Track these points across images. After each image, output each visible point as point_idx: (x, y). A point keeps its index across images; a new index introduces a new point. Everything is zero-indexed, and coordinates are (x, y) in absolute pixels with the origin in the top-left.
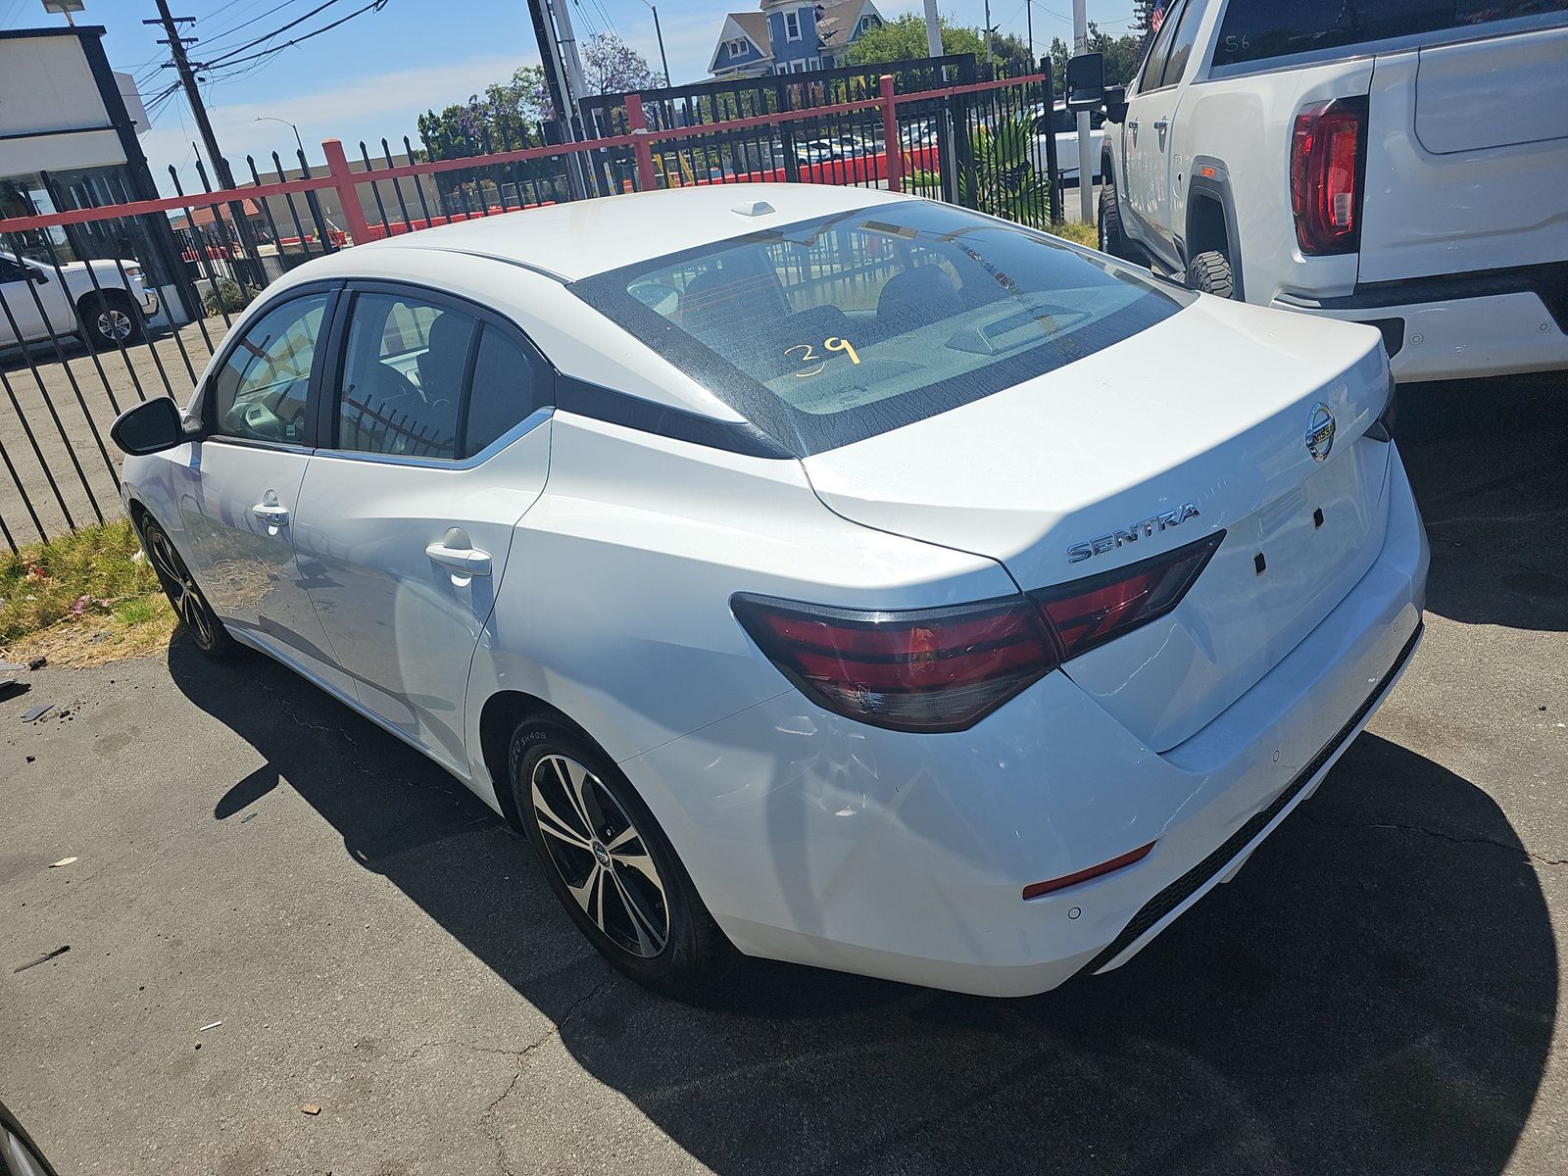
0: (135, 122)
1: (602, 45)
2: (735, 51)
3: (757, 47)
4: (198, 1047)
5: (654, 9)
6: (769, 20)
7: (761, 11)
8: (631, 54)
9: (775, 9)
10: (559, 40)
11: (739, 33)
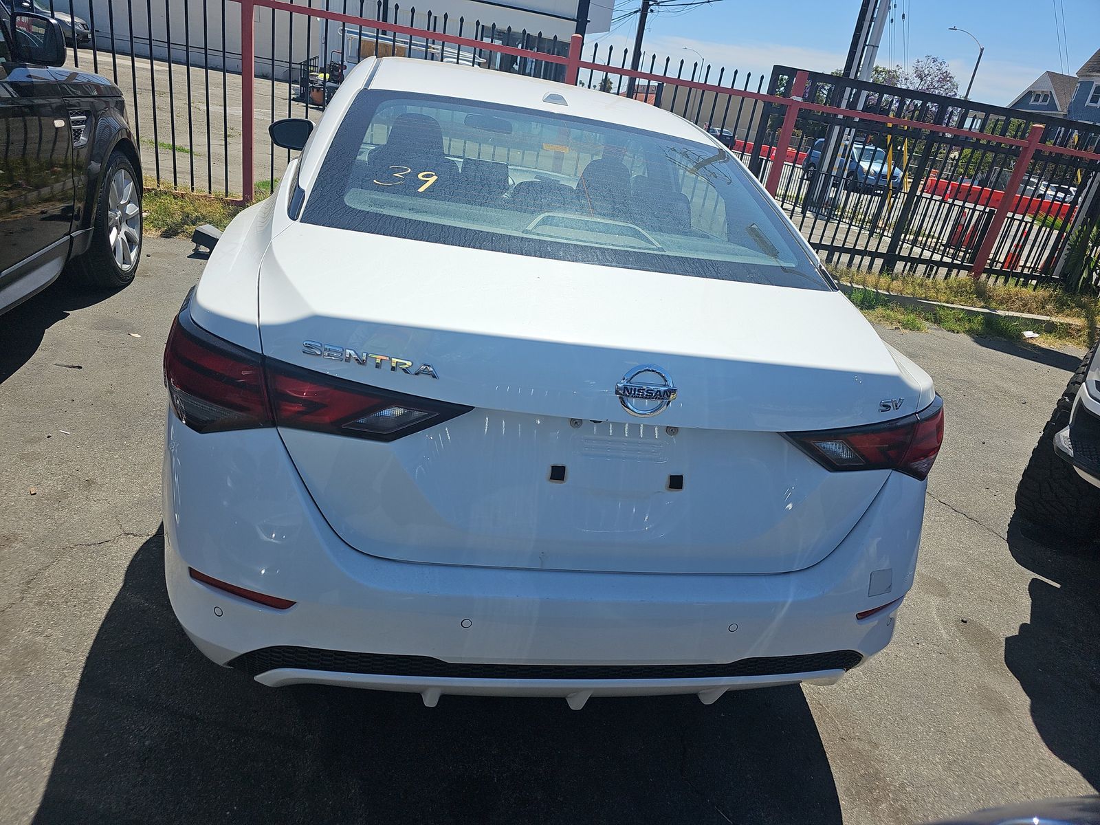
0: (589, 21)
1: (932, 65)
2: (1036, 100)
3: (1057, 102)
4: (49, 437)
5: (982, 50)
6: (1078, 85)
7: (1076, 76)
8: (950, 77)
9: (1089, 78)
10: (867, 44)
11: (1048, 87)
